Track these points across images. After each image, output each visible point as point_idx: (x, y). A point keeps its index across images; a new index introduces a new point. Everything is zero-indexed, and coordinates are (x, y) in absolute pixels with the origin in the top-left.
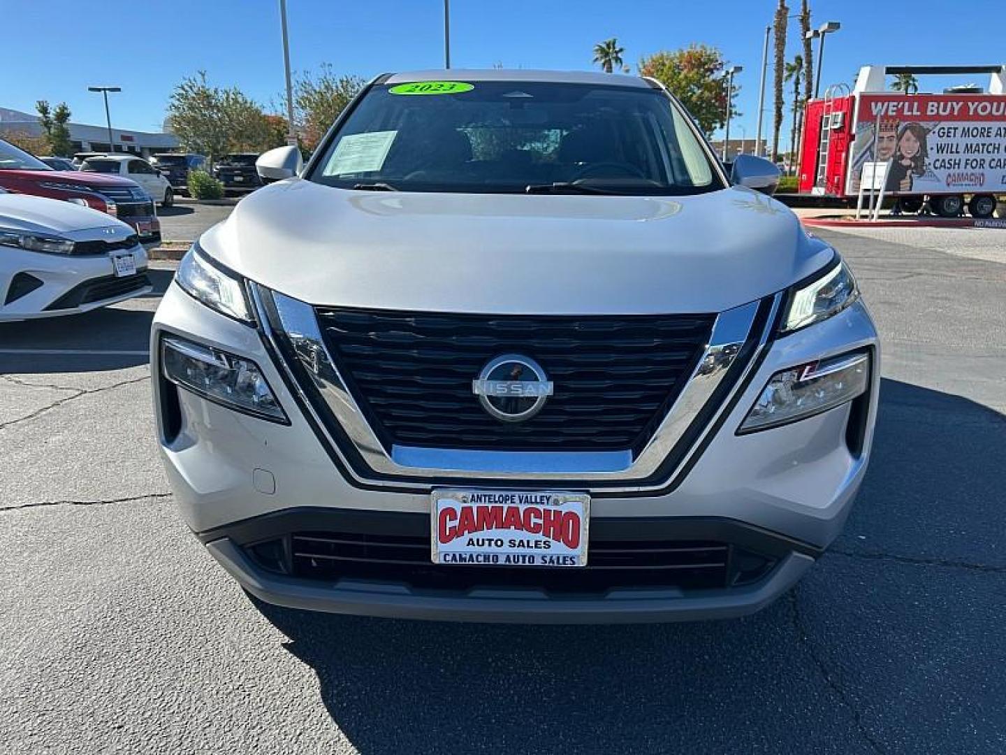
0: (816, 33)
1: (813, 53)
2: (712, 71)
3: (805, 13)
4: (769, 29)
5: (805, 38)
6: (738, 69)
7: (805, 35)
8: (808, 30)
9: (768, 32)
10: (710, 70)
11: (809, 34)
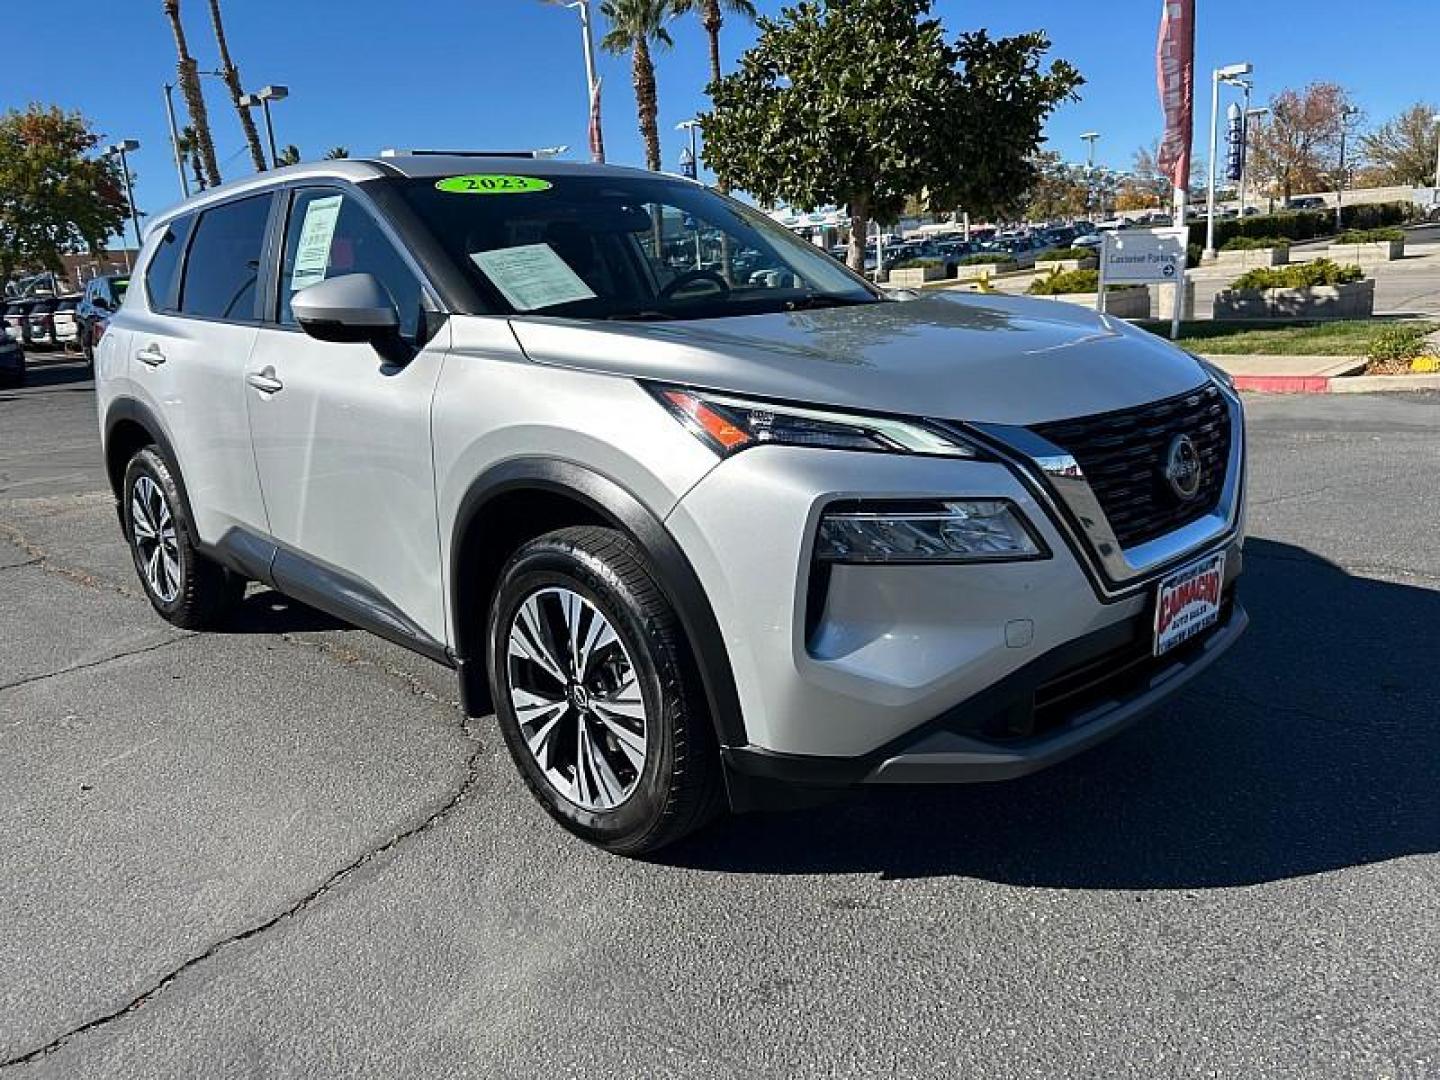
0: (255, 100)
1: (257, 127)
2: (79, 147)
3: (230, 70)
4: (169, 89)
5: (239, 106)
6: (132, 145)
7: (237, 100)
8: (241, 94)
9: (169, 93)
10: (73, 145)
11: (245, 100)
